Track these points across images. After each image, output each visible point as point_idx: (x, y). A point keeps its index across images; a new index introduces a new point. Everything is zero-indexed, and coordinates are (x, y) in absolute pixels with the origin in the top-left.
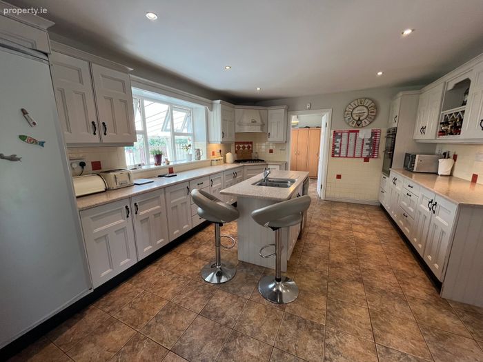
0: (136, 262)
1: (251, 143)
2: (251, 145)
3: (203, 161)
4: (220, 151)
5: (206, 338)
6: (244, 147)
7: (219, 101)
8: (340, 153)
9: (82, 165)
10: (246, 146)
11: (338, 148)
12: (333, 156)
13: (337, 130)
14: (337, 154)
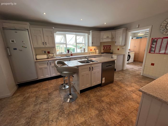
0: (50, 77)
1: (110, 46)
2: (110, 47)
3: (86, 52)
4: (95, 49)
5: (43, 98)
6: (107, 48)
7: (91, 31)
8: (154, 51)
9: (45, 52)
10: (108, 47)
11: (154, 48)
12: (150, 52)
13: (154, 37)
14: (153, 51)
